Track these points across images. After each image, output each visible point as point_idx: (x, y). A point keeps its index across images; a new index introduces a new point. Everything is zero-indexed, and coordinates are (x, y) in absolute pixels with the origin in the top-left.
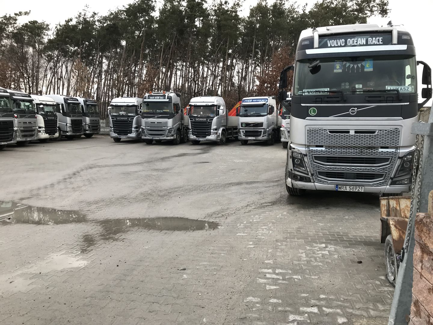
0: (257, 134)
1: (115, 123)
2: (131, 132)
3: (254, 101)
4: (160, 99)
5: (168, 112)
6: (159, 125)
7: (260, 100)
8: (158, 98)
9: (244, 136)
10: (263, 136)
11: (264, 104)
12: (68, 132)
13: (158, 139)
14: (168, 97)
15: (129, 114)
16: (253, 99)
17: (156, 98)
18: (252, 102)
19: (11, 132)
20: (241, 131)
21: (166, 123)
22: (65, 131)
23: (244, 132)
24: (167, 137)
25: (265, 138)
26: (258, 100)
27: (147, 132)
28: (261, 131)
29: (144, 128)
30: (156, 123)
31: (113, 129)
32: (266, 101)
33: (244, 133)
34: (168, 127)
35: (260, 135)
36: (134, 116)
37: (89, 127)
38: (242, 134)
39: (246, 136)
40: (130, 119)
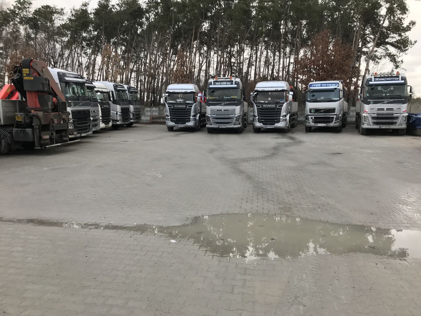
0: (329, 120)
1: (172, 111)
2: (189, 121)
3: (322, 85)
4: (227, 85)
5: (236, 98)
6: (226, 113)
7: (330, 85)
8: (225, 83)
9: (313, 122)
10: (335, 123)
11: (336, 89)
12: (118, 121)
13: (225, 127)
14: (235, 82)
15: (187, 102)
16: (321, 84)
17: (222, 83)
18: (321, 86)
19: (89, 122)
20: (309, 117)
21: (234, 110)
22: (115, 120)
23: (313, 118)
24: (234, 125)
25: (337, 124)
26: (327, 85)
27: (212, 120)
28: (333, 118)
29: (209, 116)
30: (223, 110)
31: (169, 117)
32: (338, 85)
33: (313, 120)
34: (235, 115)
35: (332, 121)
36: (193, 104)
37: (133, 116)
38: (311, 120)
39: (315, 122)
40: (188, 107)
